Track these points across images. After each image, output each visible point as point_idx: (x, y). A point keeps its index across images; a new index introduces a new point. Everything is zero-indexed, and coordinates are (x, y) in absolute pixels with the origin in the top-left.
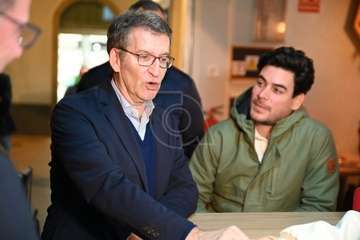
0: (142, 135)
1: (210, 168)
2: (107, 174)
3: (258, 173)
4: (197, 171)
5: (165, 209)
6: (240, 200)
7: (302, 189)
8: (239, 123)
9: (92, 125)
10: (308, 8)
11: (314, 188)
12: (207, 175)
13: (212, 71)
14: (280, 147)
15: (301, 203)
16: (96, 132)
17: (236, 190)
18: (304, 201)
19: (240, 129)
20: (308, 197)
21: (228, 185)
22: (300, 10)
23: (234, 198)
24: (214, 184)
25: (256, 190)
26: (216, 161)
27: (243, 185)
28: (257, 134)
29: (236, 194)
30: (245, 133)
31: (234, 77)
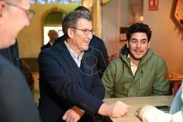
0: (79, 65)
1: (112, 80)
2: (65, 81)
3: (133, 80)
4: (106, 81)
5: (91, 95)
6: (126, 93)
7: (153, 87)
8: (123, 59)
9: (57, 60)
10: (153, 8)
11: (158, 86)
12: (110, 83)
13: (112, 38)
14: (143, 69)
15: (153, 93)
16: (58, 63)
17: (124, 89)
18: (154, 92)
19: (124, 62)
20: (156, 90)
21: (120, 87)
22: (150, 10)
23: (123, 92)
24: (113, 87)
25: (132, 88)
26: (114, 76)
27: (127, 86)
28: (132, 64)
29: (124, 91)
30: (126, 63)
31: (121, 41)
